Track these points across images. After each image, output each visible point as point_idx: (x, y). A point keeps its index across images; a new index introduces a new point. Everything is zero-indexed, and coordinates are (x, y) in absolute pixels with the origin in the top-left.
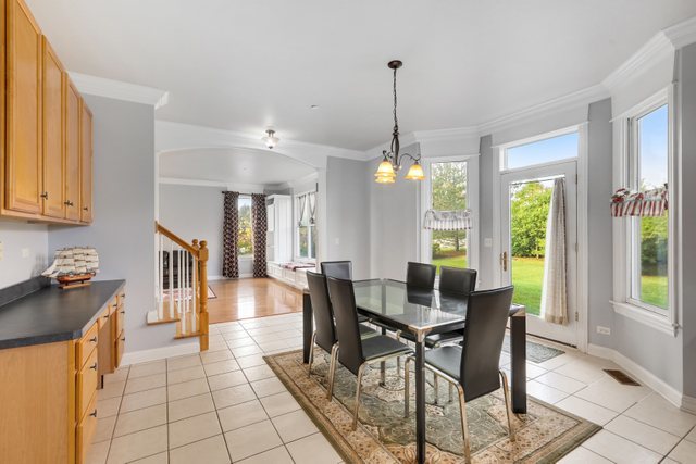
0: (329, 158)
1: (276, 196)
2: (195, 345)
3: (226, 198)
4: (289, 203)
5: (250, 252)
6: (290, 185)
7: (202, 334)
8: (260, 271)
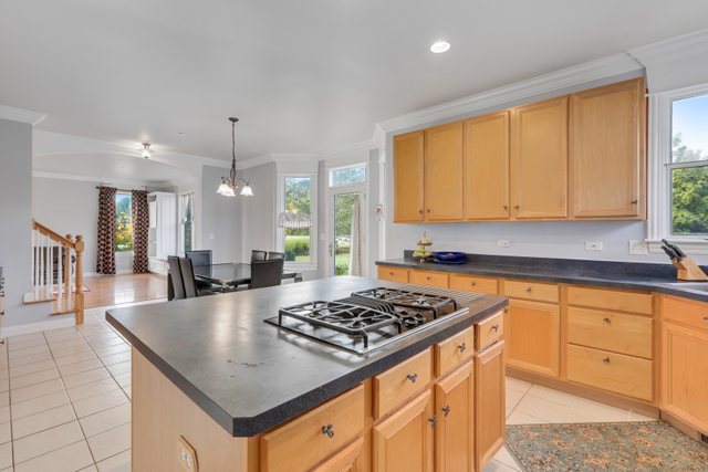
0: (205, 166)
1: (158, 194)
2: (71, 320)
3: (102, 193)
4: (173, 200)
5: (129, 249)
6: (174, 183)
7: (78, 312)
8: (141, 266)
